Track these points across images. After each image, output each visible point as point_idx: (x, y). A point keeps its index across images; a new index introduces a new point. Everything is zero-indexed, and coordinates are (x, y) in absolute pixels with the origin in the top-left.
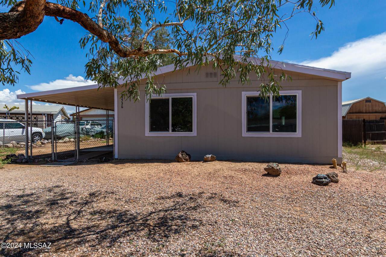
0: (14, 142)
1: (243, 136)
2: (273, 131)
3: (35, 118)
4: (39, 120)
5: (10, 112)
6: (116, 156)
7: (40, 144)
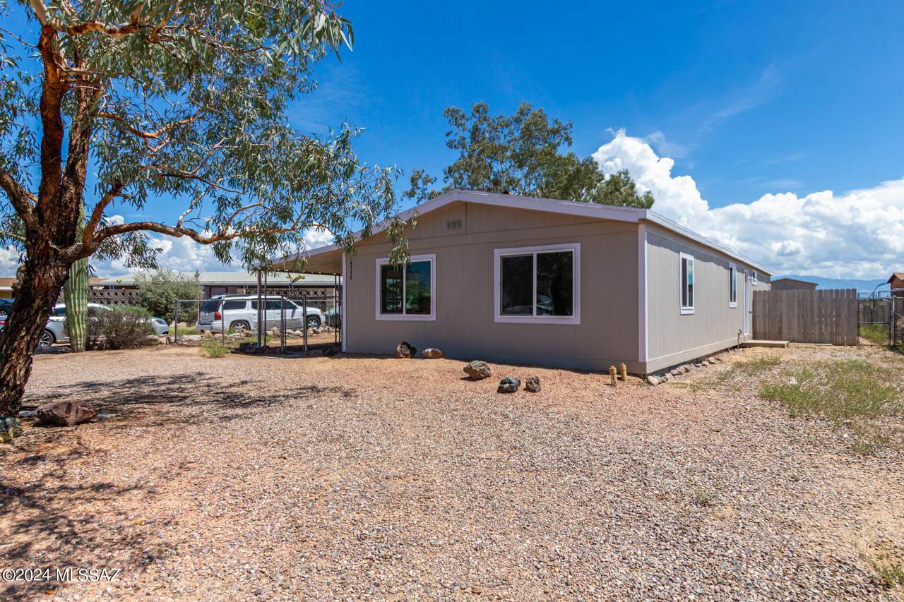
0: (275, 328)
1: (496, 321)
2: (538, 314)
3: (323, 293)
4: (328, 295)
5: (294, 284)
6: (344, 349)
7: (312, 332)
